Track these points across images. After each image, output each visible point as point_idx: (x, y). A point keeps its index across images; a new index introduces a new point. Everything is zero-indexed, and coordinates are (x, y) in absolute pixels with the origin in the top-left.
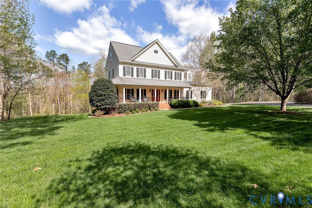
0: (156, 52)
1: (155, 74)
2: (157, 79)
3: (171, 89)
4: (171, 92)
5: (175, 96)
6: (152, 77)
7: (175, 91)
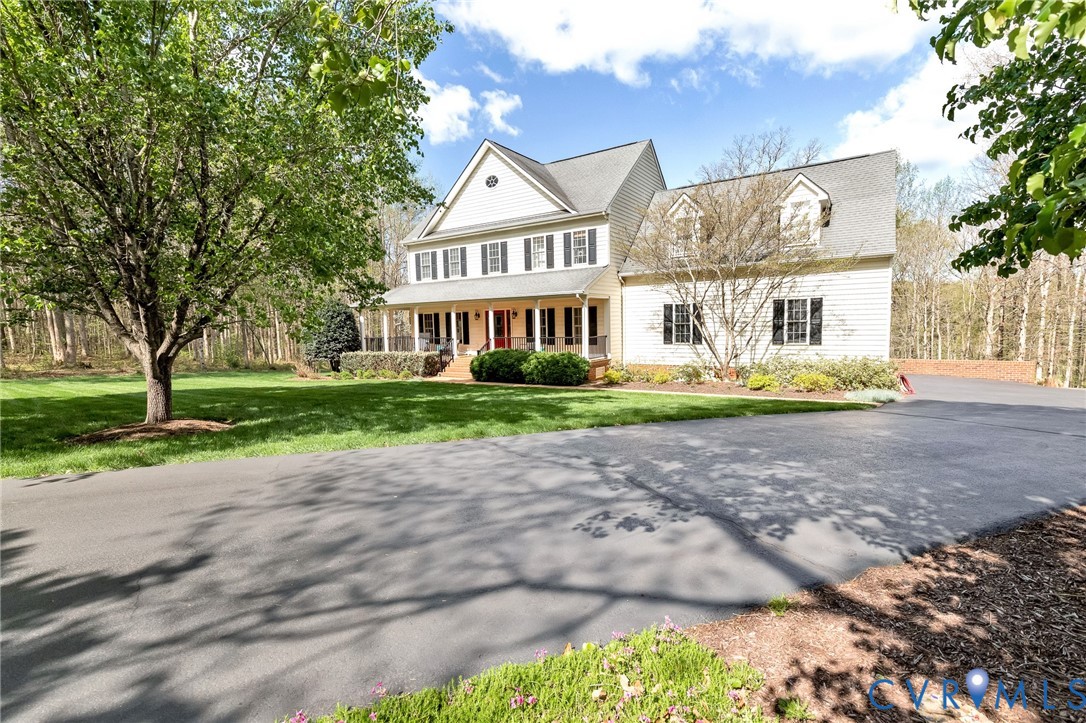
0: (492, 182)
1: (495, 260)
2: (499, 274)
3: (551, 306)
4: (549, 316)
5: (568, 332)
6: (485, 271)
7: (568, 311)
